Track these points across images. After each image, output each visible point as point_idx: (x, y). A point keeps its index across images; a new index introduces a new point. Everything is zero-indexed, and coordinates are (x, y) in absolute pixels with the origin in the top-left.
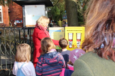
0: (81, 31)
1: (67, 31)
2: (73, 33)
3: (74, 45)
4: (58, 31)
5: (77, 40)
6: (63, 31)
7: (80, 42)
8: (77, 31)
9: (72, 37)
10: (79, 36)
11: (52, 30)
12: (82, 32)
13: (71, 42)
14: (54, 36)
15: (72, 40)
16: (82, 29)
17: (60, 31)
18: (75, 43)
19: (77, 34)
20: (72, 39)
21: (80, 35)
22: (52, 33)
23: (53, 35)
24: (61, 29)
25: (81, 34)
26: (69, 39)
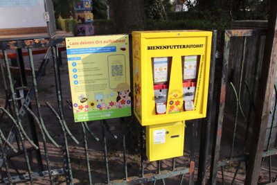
0: (200, 46)
1: (149, 48)
2: (170, 59)
3: (175, 101)
4: (103, 50)
5: (184, 81)
6: (124, 49)
8: (184, 47)
9: (166, 71)
10: (190, 67)
12: (201, 51)
13: (164, 90)
16: (202, 41)
17: (113, 49)
18: (176, 96)
19: (183, 58)
20: (165, 80)
21: (195, 62)
24: (117, 41)
25: (199, 57)
26: (157, 81)
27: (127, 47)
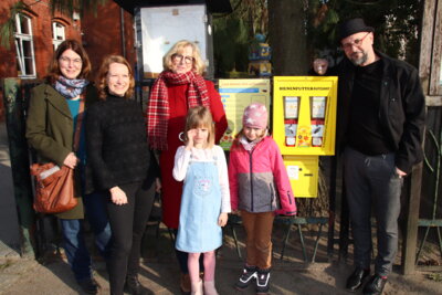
0: (327, 88)
1: (281, 89)
2: (299, 98)
4: (248, 91)
5: (312, 119)
6: (265, 91)
7: (321, 126)
8: (311, 89)
11: (229, 87)
13: (294, 126)
14: (237, 106)
15: (296, 121)
17: (256, 91)
19: (311, 98)
20: (295, 117)
22: (228, 97)
23: (234, 103)
24: (260, 84)
25: (326, 98)
26: (288, 117)
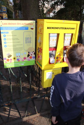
3: (59, 57)
4: (21, 29)
9: (56, 41)
10: (68, 39)
12: (73, 31)
16: (74, 26)
17: (27, 29)
18: (60, 54)
20: (55, 46)
21: (70, 37)
22: (8, 33)
23: (11, 37)
24: (29, 24)
25: (72, 34)
26: (51, 46)
27: (34, 28)
